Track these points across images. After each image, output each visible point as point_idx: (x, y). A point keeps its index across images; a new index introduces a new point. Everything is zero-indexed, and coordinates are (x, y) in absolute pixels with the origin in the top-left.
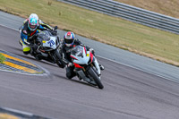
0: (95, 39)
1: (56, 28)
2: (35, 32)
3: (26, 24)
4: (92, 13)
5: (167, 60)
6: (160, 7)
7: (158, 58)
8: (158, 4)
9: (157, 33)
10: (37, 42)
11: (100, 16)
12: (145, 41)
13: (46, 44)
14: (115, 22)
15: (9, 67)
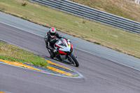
15: (51, 71)
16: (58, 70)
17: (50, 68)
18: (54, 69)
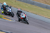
0: (28, 11)
1: (11, 6)
2: (5, 7)
3: (3, 5)
4: (27, 4)
5: (48, 17)
6: (46, 3)
7: (46, 17)
8: (46, 2)
9: (45, 10)
10: (6, 10)
11: (29, 5)
12: (42, 12)
13: (8, 11)
14: (34, 7)
15: (4, 19)
16: (6, 19)
17: (3, 18)
18: (5, 18)
